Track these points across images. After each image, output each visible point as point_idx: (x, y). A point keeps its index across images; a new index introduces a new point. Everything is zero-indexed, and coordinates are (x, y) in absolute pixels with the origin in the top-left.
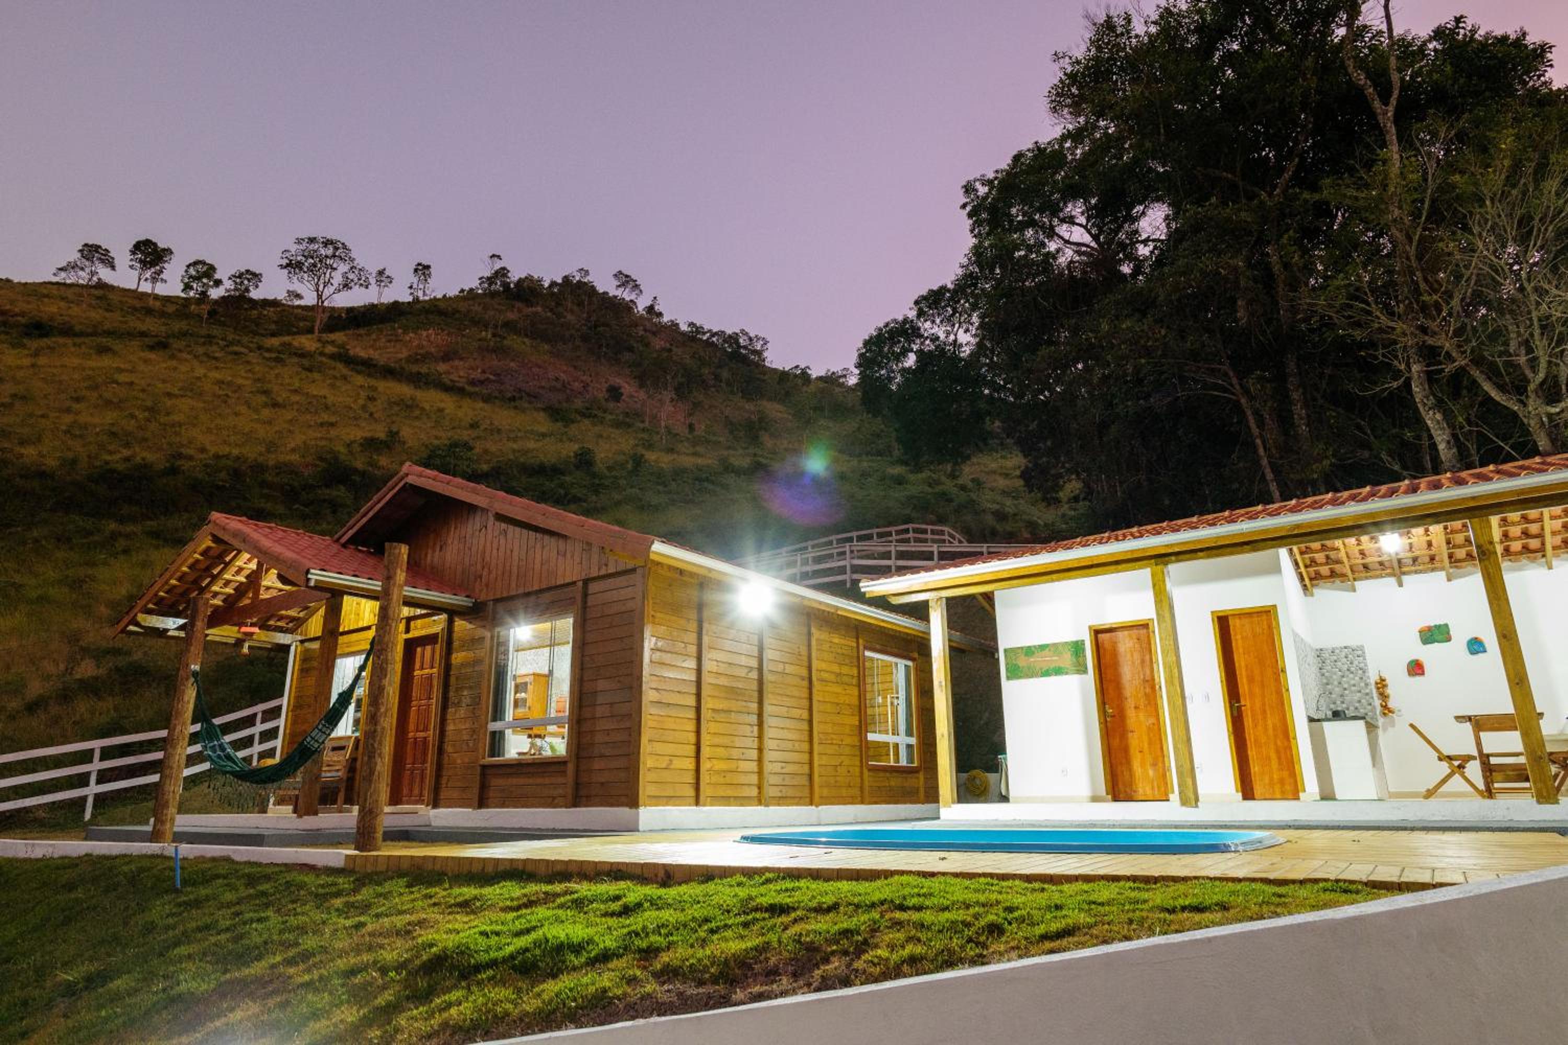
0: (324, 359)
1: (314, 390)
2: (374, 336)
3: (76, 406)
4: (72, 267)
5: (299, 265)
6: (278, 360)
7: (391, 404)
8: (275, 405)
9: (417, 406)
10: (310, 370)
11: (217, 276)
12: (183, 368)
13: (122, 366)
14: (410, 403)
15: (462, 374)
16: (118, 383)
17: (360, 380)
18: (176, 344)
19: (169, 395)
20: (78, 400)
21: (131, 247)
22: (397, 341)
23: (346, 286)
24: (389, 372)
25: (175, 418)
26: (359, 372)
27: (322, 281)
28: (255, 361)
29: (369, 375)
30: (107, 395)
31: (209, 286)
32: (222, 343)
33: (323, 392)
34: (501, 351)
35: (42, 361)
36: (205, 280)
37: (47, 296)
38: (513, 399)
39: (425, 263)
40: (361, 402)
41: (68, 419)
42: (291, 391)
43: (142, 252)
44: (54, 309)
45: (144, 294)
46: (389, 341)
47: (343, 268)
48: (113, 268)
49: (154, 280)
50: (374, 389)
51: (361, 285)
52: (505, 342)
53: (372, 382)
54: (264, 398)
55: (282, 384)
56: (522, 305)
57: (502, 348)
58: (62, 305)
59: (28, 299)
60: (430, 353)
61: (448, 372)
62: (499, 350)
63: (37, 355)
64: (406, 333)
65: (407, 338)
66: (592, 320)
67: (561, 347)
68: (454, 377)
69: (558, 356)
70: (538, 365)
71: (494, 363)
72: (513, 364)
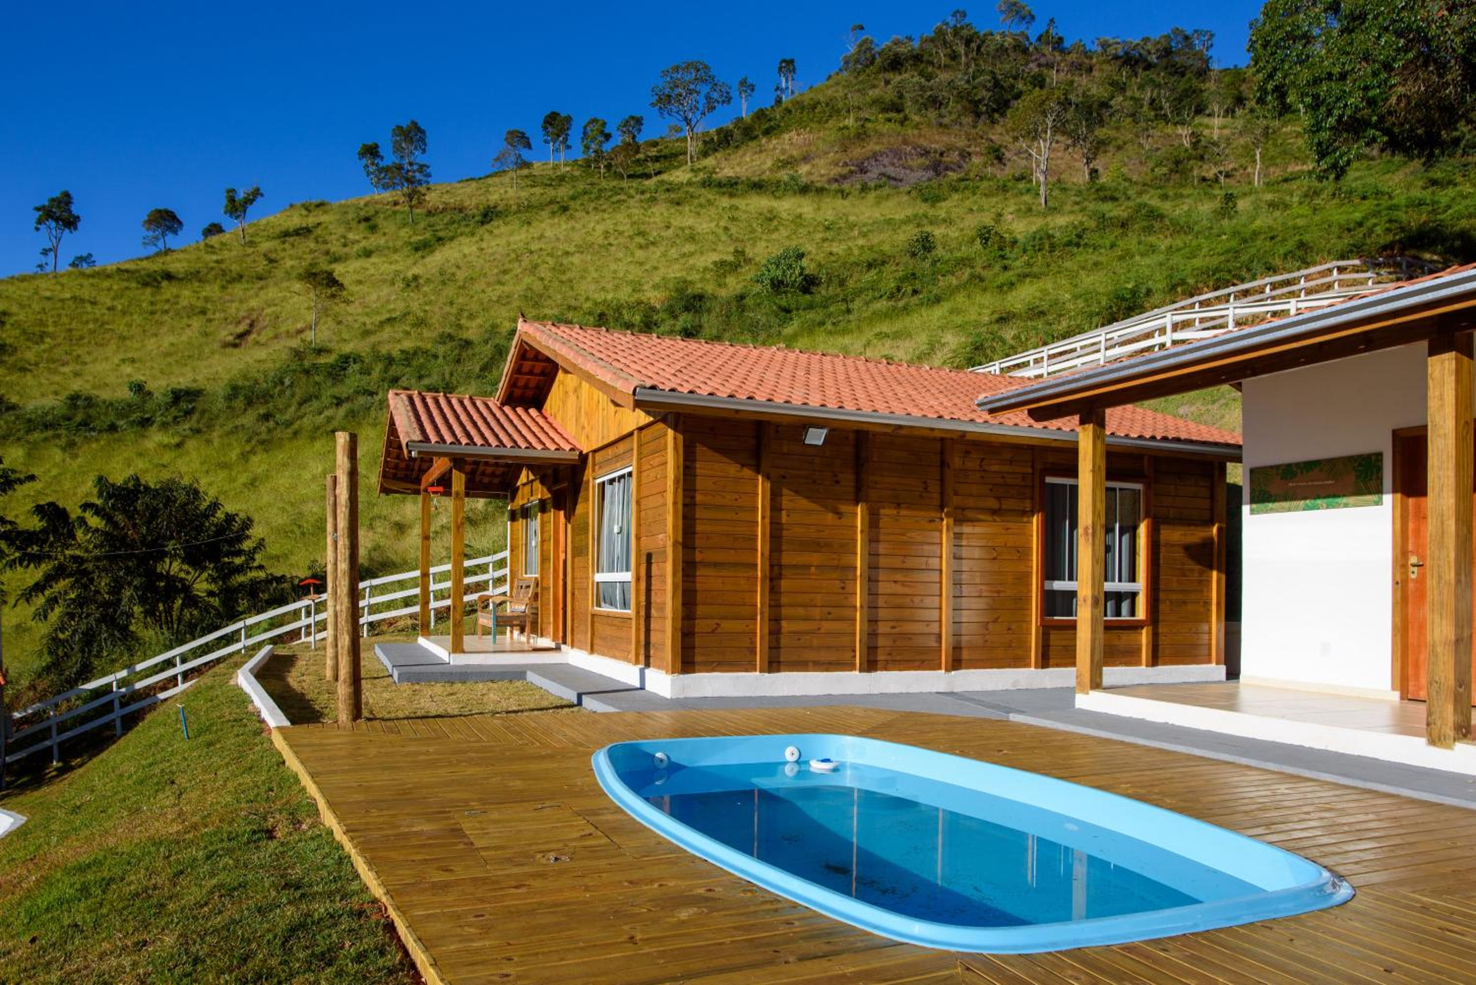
56: (889, 75)
57: (865, 133)
58: (502, 191)
59: (480, 192)
60: (792, 157)
61: (810, 173)
62: (862, 136)
63: (482, 240)
64: (769, 141)
65: (771, 146)
66: (971, 70)
67: (932, 114)
68: (815, 178)
69: (929, 125)
70: (905, 142)
71: (857, 152)
72: (877, 148)
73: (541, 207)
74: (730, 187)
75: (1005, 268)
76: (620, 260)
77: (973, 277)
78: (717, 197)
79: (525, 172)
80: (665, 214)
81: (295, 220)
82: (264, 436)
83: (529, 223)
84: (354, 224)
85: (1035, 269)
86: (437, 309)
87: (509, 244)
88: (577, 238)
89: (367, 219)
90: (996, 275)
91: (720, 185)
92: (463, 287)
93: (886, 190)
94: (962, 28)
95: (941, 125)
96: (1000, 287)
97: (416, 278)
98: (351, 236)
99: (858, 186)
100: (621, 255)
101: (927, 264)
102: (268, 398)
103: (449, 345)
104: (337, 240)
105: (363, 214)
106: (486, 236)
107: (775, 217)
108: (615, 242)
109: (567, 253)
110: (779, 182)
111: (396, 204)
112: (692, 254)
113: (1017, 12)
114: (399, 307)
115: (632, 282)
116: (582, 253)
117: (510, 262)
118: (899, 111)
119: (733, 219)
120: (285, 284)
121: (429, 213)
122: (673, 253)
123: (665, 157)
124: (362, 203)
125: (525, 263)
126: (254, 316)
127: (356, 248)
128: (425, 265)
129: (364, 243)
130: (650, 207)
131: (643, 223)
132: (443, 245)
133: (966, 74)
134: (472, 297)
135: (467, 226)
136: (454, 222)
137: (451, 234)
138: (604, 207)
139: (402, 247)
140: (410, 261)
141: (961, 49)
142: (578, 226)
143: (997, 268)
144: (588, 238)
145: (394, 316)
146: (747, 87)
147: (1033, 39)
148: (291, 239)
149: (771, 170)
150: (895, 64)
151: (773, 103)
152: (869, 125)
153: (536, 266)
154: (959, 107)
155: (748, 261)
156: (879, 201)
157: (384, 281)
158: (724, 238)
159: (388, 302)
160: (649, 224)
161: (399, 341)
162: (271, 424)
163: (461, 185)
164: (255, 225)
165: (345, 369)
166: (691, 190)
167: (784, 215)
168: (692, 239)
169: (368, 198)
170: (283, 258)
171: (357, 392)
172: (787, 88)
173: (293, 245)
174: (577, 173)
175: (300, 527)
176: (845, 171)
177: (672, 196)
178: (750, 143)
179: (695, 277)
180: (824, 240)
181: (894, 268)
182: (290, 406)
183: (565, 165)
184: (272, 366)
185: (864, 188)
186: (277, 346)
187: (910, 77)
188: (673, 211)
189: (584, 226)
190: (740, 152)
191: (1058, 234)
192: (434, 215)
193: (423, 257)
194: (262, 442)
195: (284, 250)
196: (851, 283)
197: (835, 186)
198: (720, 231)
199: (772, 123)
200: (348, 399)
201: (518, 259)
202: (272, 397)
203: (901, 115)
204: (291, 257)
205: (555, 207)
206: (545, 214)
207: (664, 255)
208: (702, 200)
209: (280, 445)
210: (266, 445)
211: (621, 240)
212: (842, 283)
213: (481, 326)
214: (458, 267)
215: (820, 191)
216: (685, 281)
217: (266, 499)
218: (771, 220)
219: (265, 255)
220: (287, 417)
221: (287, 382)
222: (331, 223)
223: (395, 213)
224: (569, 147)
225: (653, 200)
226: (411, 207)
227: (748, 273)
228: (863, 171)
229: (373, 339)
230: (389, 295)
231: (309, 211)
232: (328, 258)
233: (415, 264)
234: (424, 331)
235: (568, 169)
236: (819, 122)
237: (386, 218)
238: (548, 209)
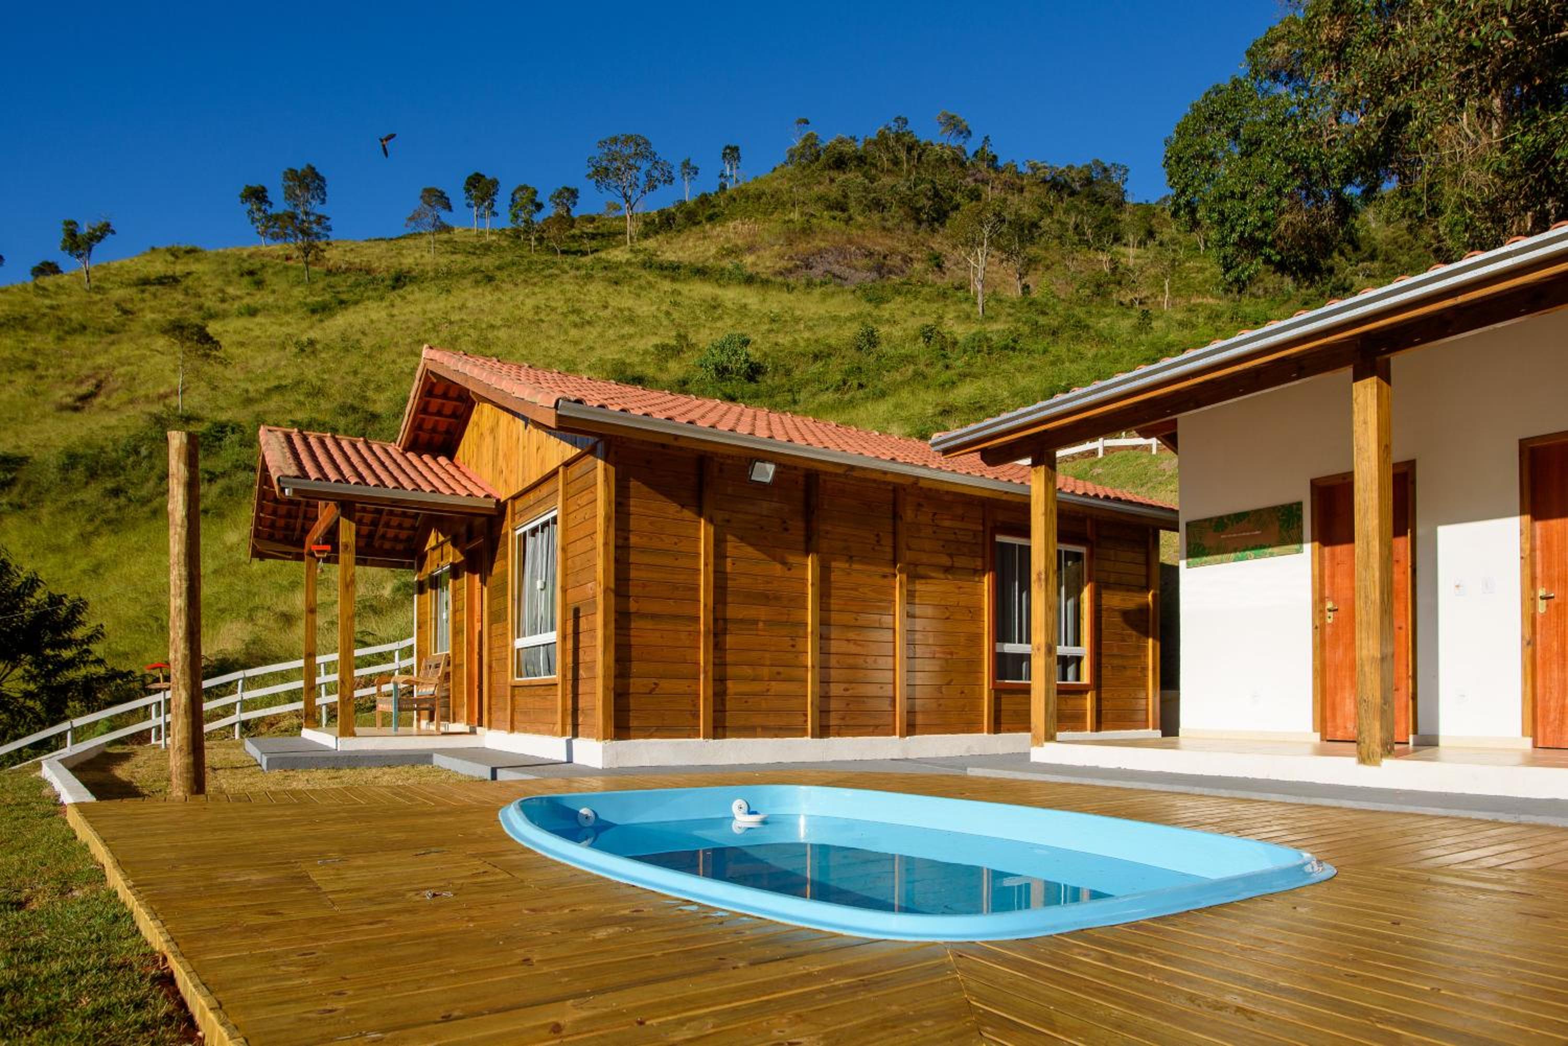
5: (605, 171)
11: (538, 200)
15: (768, 263)
18: (502, 275)
23: (652, 185)
24: (696, 273)
28: (565, 280)
29: (674, 279)
31: (533, 212)
32: (540, 267)
35: (395, 310)
36: (529, 206)
39: (734, 144)
43: (474, 186)
46: (698, 239)
47: (645, 165)
51: (665, 182)
56: (833, 174)
57: (810, 228)
58: (417, 255)
59: (391, 254)
60: (737, 246)
61: (754, 264)
62: (807, 231)
63: (393, 306)
64: (713, 228)
65: (715, 233)
66: (912, 177)
67: (876, 216)
68: (760, 269)
69: (873, 227)
70: (850, 241)
71: (802, 247)
72: (823, 245)
73: (463, 274)
74: (672, 270)
75: (947, 367)
76: (553, 338)
77: (916, 373)
78: (659, 280)
79: (445, 236)
80: (603, 293)
81: (159, 267)
82: (112, 514)
83: (448, 291)
84: (235, 277)
85: (975, 370)
86: (337, 378)
87: (425, 312)
88: (504, 311)
89: (251, 273)
90: (938, 373)
91: (661, 267)
92: (370, 356)
93: (831, 288)
94: (903, 134)
95: (884, 228)
96: (942, 385)
97: (312, 343)
98: (231, 290)
99: (804, 281)
100: (553, 333)
101: (872, 359)
102: (118, 469)
103: (352, 417)
104: (214, 294)
105: (246, 266)
106: (398, 301)
107: (719, 305)
108: (546, 319)
109: (492, 327)
110: (723, 269)
111: (288, 258)
112: (631, 336)
113: (955, 126)
114: (290, 374)
115: (565, 361)
116: (509, 327)
117: (425, 331)
118: (844, 210)
119: (675, 304)
120: (144, 341)
121: (329, 272)
122: (611, 333)
123: (603, 235)
124: (245, 254)
125: (444, 333)
126: (102, 376)
127: (236, 305)
128: (323, 329)
129: (247, 300)
130: (585, 284)
131: (578, 301)
132: (346, 309)
133: (908, 180)
134: (380, 367)
135: (375, 290)
136: (359, 285)
137: (355, 298)
138: (535, 280)
139: (295, 308)
140: (305, 324)
141: (903, 155)
142: (505, 298)
143: (940, 365)
144: (517, 312)
145: (284, 383)
146: (690, 169)
147: (970, 154)
148: (152, 289)
149: (715, 258)
150: (840, 163)
151: (717, 188)
152: (814, 221)
153: (456, 338)
154: (901, 212)
155: (691, 346)
156: (824, 297)
157: (273, 345)
158: (665, 322)
159: (277, 367)
160: (584, 301)
161: (291, 412)
162: (122, 500)
163: (368, 244)
164: (104, 268)
165: (220, 439)
166: (631, 270)
167: (729, 304)
168: (631, 320)
169: (252, 249)
170: (142, 310)
171: (236, 467)
172: (731, 176)
173: (155, 296)
174: (505, 244)
175: (157, 619)
176: (790, 265)
177: (610, 275)
178: (694, 229)
179: (635, 359)
180: (770, 331)
181: (840, 361)
182: (148, 480)
183: (491, 233)
184: (124, 433)
185: (810, 284)
186: (131, 411)
187: (854, 177)
188: (611, 290)
189: (511, 299)
190: (683, 237)
191: (995, 338)
192: (335, 275)
193: (321, 321)
194: (109, 522)
195: (143, 300)
196: (797, 374)
197: (780, 279)
198: (662, 316)
199: (716, 210)
200: (223, 474)
201: (435, 328)
202: (123, 469)
203: (845, 215)
204: (153, 310)
205: (479, 276)
206: (467, 282)
207: (601, 335)
208: (643, 282)
209: (134, 525)
210: (115, 525)
211: (554, 316)
212: (788, 373)
213: (391, 400)
214: (364, 333)
215: (766, 283)
216: (624, 363)
217: (112, 589)
218: (714, 308)
219: (117, 305)
220: (144, 492)
221: (144, 451)
222: (204, 273)
223: (286, 268)
224: (495, 214)
225: (589, 277)
226: (307, 263)
227: (691, 358)
228: (809, 267)
229: (258, 408)
230: (279, 360)
231: (177, 257)
232: (201, 313)
233: (311, 327)
234: (322, 401)
235: (494, 238)
236: (765, 213)
237: (275, 274)
238: (471, 278)
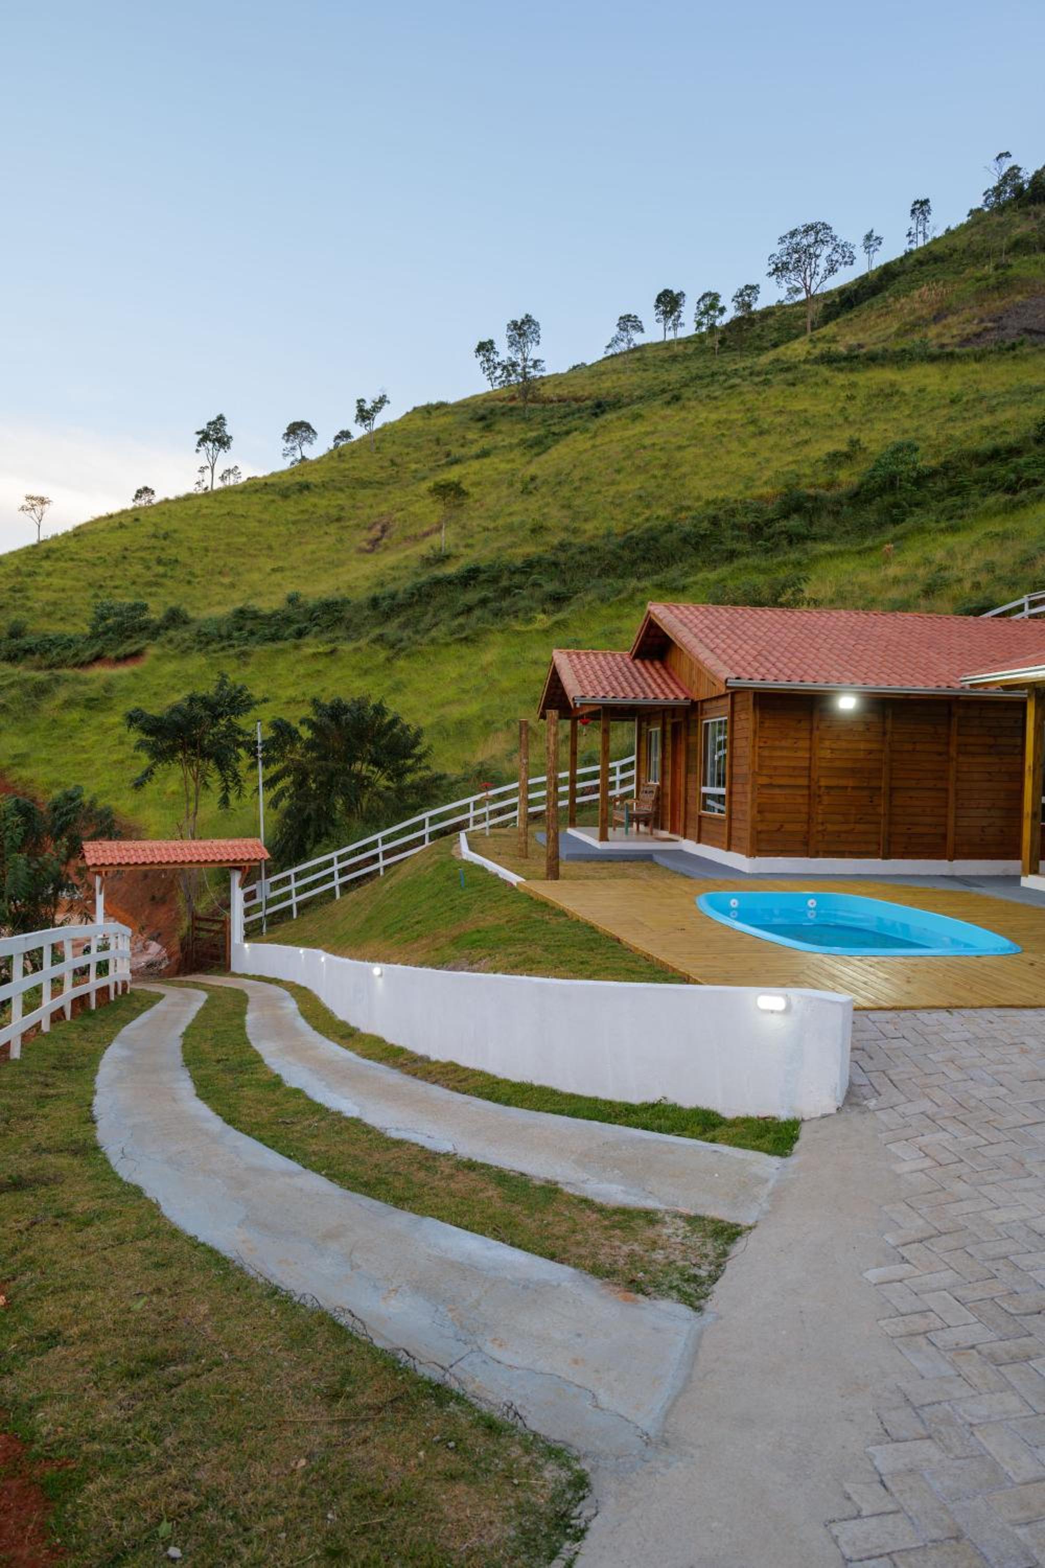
0: (808, 367)
1: (798, 406)
2: (864, 316)
3: (618, 477)
4: (616, 340)
5: (785, 266)
6: (766, 382)
7: (870, 397)
8: (761, 433)
9: (897, 392)
10: (794, 385)
11: (720, 305)
12: (691, 417)
13: (649, 429)
14: (888, 391)
15: (955, 332)
16: (645, 448)
17: (841, 379)
18: (687, 393)
19: (680, 448)
20: (618, 471)
21: (654, 302)
22: (887, 313)
23: (832, 270)
24: (873, 360)
25: (684, 469)
26: (841, 370)
27: (808, 273)
28: (745, 390)
29: (852, 370)
30: (637, 462)
31: (716, 317)
32: (722, 378)
33: (805, 405)
34: (1003, 286)
35: (598, 441)
36: (711, 313)
37: (604, 373)
38: (1013, 347)
39: (922, 198)
40: (840, 405)
41: (612, 490)
42: (775, 413)
43: (663, 303)
44: (608, 384)
45: (671, 342)
46: (879, 317)
47: (826, 251)
48: (642, 330)
49: (675, 326)
50: (853, 385)
51: (846, 263)
52: (1010, 272)
53: (853, 377)
54: (752, 428)
55: (768, 408)
